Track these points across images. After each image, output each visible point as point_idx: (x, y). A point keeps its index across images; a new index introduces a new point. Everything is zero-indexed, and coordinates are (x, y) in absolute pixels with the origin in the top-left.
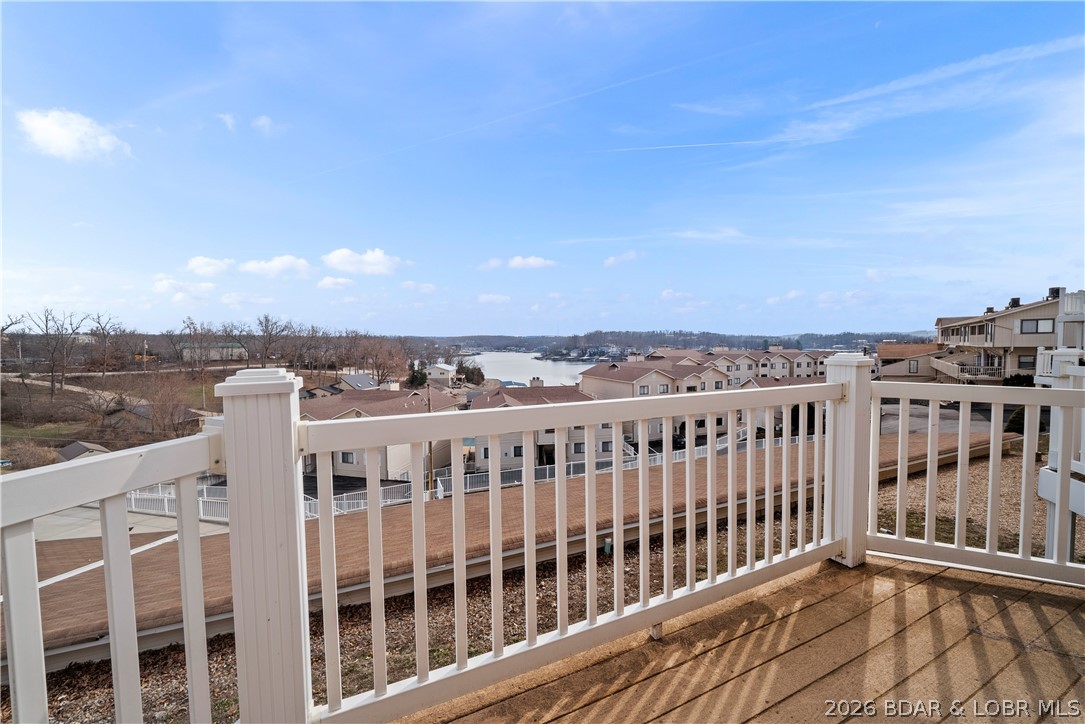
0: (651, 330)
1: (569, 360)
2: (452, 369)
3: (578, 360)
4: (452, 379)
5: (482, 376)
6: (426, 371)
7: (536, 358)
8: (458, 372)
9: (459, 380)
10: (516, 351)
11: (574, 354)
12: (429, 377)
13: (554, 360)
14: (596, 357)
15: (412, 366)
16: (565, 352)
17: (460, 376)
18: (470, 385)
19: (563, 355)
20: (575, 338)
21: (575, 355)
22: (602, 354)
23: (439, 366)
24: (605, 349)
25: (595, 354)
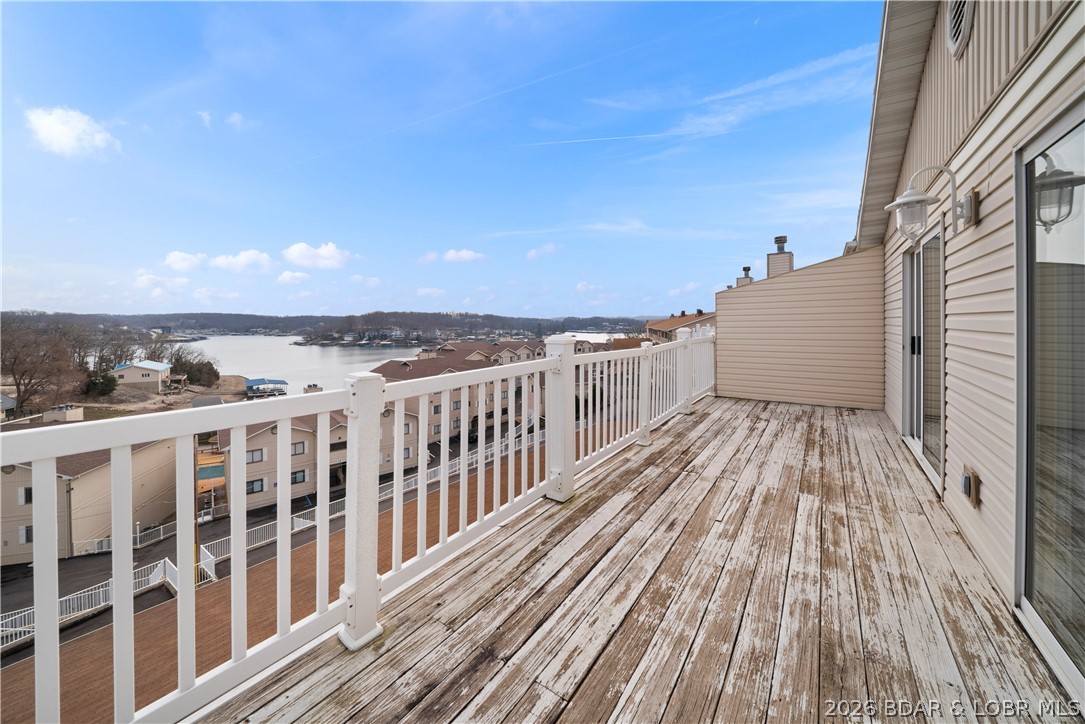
0: (437, 311)
1: (343, 345)
2: (163, 367)
3: (355, 345)
4: (164, 382)
5: (216, 375)
6: (114, 373)
7: (296, 343)
8: (173, 371)
9: (178, 382)
10: (265, 334)
11: (348, 339)
12: (120, 381)
13: (323, 345)
14: (377, 341)
15: (83, 365)
16: (336, 335)
17: (179, 377)
18: (196, 388)
19: (334, 339)
20: (350, 320)
21: (350, 339)
22: (384, 337)
23: (136, 362)
24: (387, 332)
25: (375, 338)
